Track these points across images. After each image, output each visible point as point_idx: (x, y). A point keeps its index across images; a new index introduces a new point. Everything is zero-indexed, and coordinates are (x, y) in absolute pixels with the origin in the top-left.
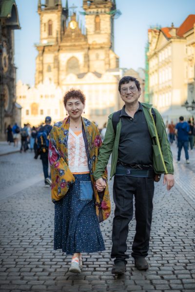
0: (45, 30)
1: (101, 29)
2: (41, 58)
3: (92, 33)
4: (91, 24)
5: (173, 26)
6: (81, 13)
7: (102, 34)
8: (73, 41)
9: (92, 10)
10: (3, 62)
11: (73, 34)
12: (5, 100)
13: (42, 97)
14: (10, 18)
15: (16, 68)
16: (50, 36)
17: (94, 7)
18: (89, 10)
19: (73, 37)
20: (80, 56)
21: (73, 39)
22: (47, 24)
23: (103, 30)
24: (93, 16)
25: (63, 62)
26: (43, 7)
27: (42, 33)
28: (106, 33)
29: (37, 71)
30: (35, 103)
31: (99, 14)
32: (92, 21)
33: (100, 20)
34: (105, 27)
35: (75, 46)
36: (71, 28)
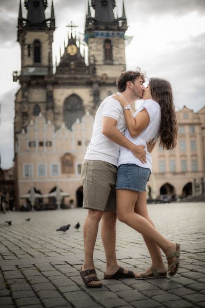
0: (29, 55)
1: (114, 58)
2: (25, 94)
3: (101, 63)
4: (98, 50)
7: (116, 65)
8: (73, 72)
9: (100, 32)
11: (72, 63)
13: (80, 143)
16: (38, 63)
17: (103, 27)
18: (96, 32)
19: (73, 67)
20: (84, 94)
21: (73, 69)
22: (32, 46)
23: (117, 60)
24: (102, 41)
25: (59, 101)
26: (24, 22)
27: (25, 58)
28: (120, 64)
29: (16, 112)
30: (68, 154)
31: (110, 38)
32: (101, 47)
33: (111, 46)
34: (119, 55)
35: (76, 78)
36: (69, 55)
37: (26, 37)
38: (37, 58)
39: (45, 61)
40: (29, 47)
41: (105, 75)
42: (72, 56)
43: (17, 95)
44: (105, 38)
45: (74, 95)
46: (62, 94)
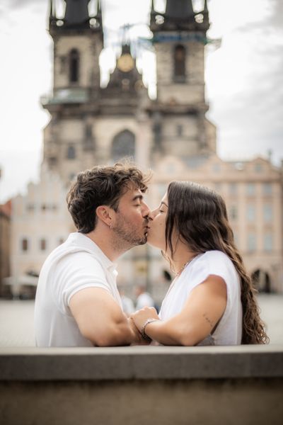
0: (63, 72)
1: (187, 73)
2: (56, 129)
3: (168, 80)
7: (189, 83)
8: (125, 95)
9: (168, 34)
11: (125, 81)
16: (75, 84)
18: (162, 34)
19: (125, 88)
21: (125, 92)
22: (67, 59)
24: (171, 47)
25: (104, 139)
27: (58, 76)
29: (45, 157)
31: (185, 43)
33: (185, 55)
34: (196, 69)
38: (74, 75)
39: (84, 80)
40: (63, 59)
42: (125, 73)
44: (175, 42)
45: (126, 132)
46: (108, 129)
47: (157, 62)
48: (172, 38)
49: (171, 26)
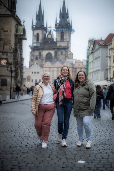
0: (35, 39)
1: (64, 39)
2: (33, 53)
3: (59, 41)
4: (59, 36)
5: (101, 39)
6: (54, 30)
8: (49, 44)
9: (60, 29)
10: (18, 56)
11: (49, 41)
12: (18, 74)
13: (33, 73)
14: (22, 34)
15: (24, 59)
16: (38, 42)
18: (58, 29)
19: (50, 43)
20: (52, 52)
22: (36, 36)
24: (60, 32)
25: (44, 55)
26: (34, 27)
27: (34, 40)
28: (66, 41)
29: (30, 59)
30: (29, 76)
31: (63, 31)
32: (60, 35)
33: (64, 34)
34: (66, 38)
35: (50, 47)
36: (48, 38)
37: (34, 32)
38: (38, 40)
39: (40, 41)
41: (60, 45)
42: (50, 39)
43: (30, 53)
44: (61, 31)
45: (49, 53)
46: (45, 53)
47: (57, 36)
48: (60, 30)
49: (61, 27)
